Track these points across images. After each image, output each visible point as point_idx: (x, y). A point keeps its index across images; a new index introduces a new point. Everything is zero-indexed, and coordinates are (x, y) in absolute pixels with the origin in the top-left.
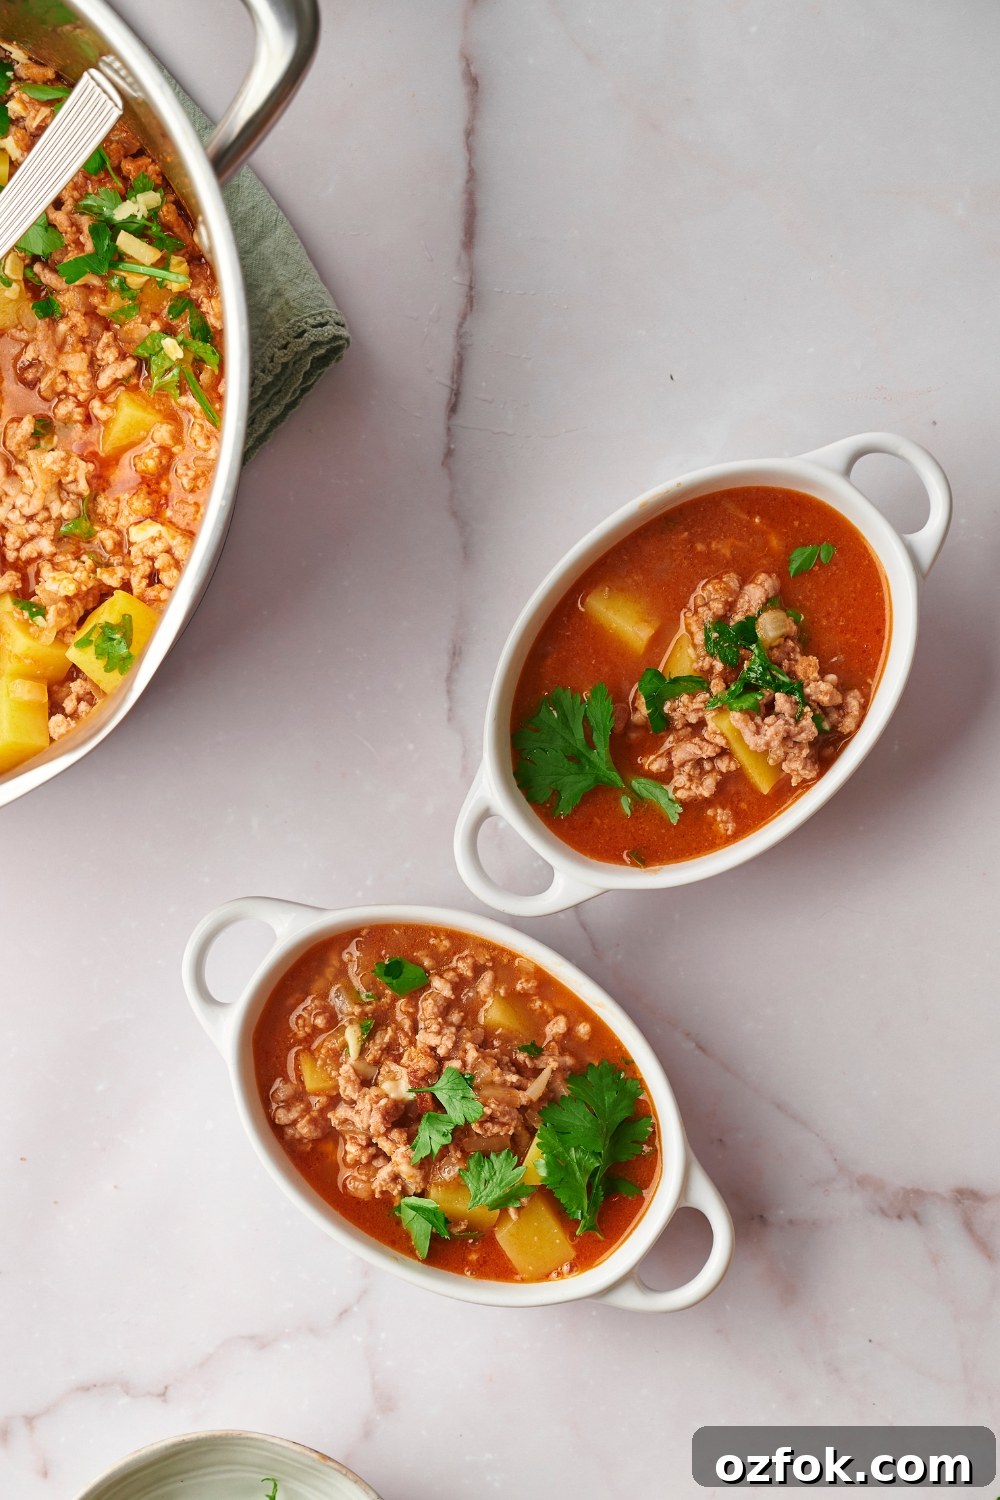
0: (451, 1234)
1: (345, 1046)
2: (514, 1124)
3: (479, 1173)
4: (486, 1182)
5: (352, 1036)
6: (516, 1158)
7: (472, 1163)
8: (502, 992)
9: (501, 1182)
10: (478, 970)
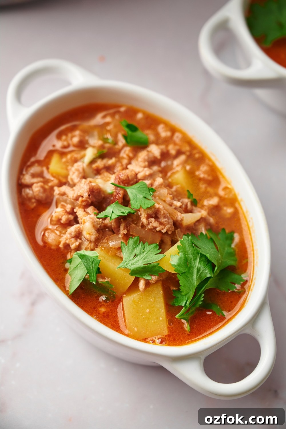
0: (97, 282)
1: (83, 157)
2: (168, 226)
3: (134, 249)
4: (135, 256)
5: (90, 153)
6: (160, 250)
7: (131, 241)
8: (188, 168)
9: (145, 259)
10: (179, 153)
